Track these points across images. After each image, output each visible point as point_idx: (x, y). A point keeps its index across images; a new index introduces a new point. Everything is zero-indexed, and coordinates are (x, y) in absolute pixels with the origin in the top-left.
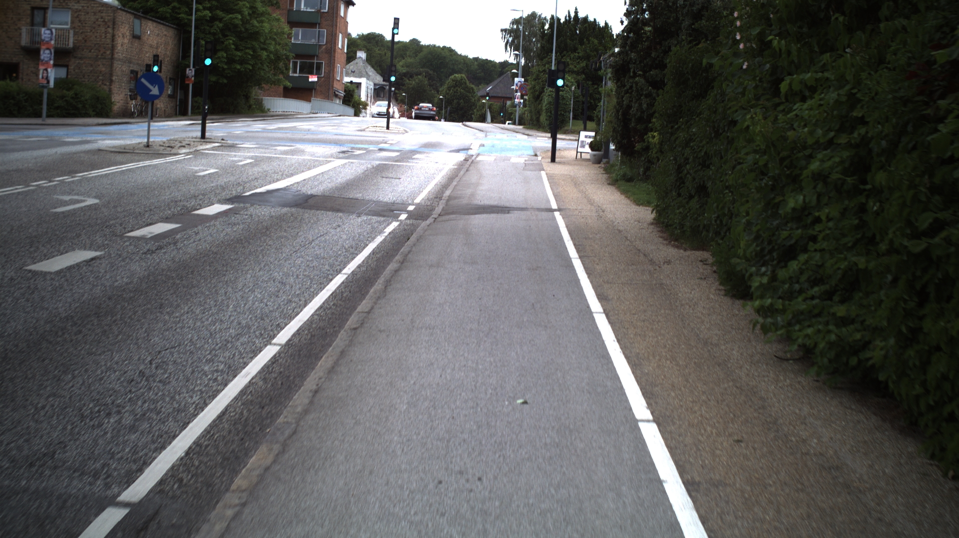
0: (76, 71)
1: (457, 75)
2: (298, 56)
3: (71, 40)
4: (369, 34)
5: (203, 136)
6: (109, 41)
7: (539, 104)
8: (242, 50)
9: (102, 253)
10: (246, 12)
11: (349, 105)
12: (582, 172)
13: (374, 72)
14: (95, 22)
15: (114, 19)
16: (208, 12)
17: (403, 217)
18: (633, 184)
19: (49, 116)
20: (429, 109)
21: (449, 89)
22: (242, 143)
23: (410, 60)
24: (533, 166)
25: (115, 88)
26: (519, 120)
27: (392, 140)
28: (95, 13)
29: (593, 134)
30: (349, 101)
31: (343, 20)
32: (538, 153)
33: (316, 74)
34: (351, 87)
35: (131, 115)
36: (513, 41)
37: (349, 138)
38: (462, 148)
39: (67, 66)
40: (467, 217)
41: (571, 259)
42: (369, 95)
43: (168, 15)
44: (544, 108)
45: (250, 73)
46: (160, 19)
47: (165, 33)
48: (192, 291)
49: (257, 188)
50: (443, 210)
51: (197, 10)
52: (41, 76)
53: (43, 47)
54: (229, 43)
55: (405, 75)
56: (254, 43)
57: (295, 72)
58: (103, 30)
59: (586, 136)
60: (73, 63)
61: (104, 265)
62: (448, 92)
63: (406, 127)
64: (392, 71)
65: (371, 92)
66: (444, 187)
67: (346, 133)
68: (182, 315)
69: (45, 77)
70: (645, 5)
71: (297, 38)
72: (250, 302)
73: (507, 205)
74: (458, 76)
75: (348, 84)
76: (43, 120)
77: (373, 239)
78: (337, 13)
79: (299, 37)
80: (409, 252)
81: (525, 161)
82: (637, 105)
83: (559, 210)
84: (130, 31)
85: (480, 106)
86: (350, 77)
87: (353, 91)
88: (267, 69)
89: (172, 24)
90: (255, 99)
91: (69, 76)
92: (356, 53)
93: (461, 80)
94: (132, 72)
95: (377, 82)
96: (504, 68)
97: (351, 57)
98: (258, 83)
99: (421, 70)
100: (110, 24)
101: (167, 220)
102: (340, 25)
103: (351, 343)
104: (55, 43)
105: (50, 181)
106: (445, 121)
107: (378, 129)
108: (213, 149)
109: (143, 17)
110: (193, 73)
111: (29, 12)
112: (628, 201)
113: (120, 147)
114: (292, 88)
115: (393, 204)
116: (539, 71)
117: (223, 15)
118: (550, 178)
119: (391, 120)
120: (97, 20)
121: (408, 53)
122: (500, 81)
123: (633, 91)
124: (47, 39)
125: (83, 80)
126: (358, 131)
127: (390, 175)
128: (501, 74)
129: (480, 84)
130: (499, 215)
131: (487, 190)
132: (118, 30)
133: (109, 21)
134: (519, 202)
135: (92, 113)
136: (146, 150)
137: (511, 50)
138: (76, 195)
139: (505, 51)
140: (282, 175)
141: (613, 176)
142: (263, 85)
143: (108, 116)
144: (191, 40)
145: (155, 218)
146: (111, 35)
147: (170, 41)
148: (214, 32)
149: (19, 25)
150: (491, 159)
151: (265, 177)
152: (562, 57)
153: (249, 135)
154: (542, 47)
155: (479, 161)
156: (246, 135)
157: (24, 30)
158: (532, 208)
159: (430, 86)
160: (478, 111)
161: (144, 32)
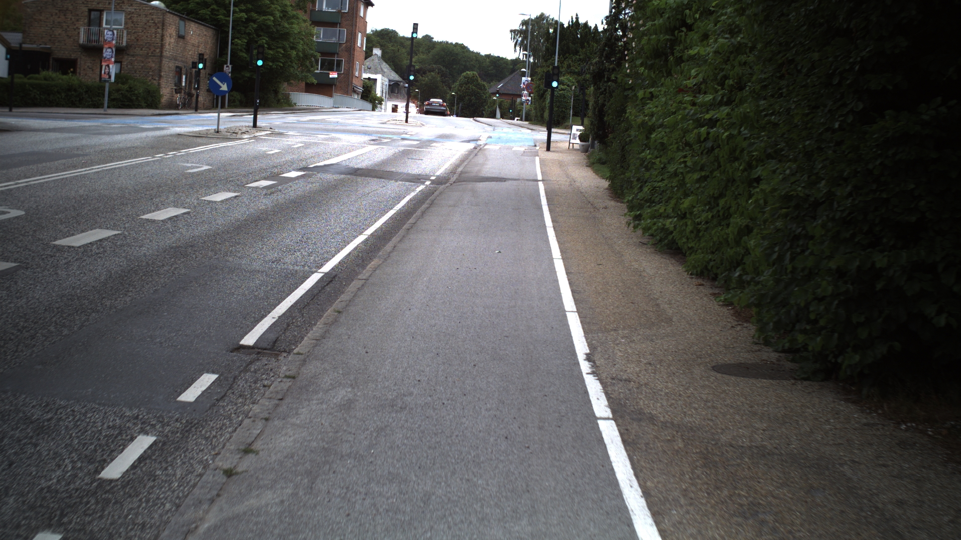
0: (129, 66)
1: (469, 72)
2: (321, 54)
3: (125, 39)
5: (255, 125)
6: (158, 40)
7: (543, 101)
8: (274, 49)
9: (239, 194)
10: (278, 14)
11: (367, 101)
13: (390, 68)
14: (146, 24)
15: (163, 21)
16: (244, 14)
17: (428, 183)
19: (109, 107)
20: (440, 104)
21: (461, 85)
22: (286, 131)
23: (422, 56)
24: (532, 153)
25: (163, 82)
26: (525, 116)
27: (411, 132)
28: (146, 16)
29: (582, 128)
30: (367, 97)
31: (362, 20)
32: (537, 144)
33: (337, 71)
34: (369, 83)
35: (176, 107)
36: (522, 41)
37: (374, 129)
38: (472, 139)
39: (121, 62)
41: (542, 205)
42: (384, 91)
43: (208, 17)
44: (546, 106)
45: (281, 70)
46: (200, 20)
47: (205, 33)
48: (306, 213)
49: (316, 163)
50: (457, 179)
51: (234, 12)
52: (103, 72)
53: (106, 46)
54: (263, 43)
55: (419, 71)
56: (285, 43)
57: (317, 69)
58: (153, 30)
59: (577, 129)
60: (126, 60)
61: (245, 199)
62: (460, 88)
64: (411, 71)
65: (386, 89)
66: (457, 166)
67: (371, 125)
68: (307, 222)
69: (107, 73)
71: (318, 37)
72: (343, 219)
73: (505, 177)
75: (366, 81)
76: (105, 111)
77: (409, 194)
78: (357, 14)
79: (320, 35)
80: (435, 200)
81: (525, 149)
83: (543, 180)
84: (176, 31)
85: (491, 103)
86: (367, 73)
87: (371, 87)
88: (296, 67)
89: (211, 24)
90: (283, 94)
91: (122, 72)
92: (372, 51)
93: (473, 77)
94: (177, 67)
95: (392, 78)
96: (516, 65)
97: (368, 54)
98: (287, 79)
99: (434, 66)
100: (160, 25)
101: (265, 179)
102: (359, 24)
104: (117, 43)
106: (457, 116)
107: (398, 122)
108: (267, 135)
109: (186, 19)
110: (230, 70)
111: (86, 14)
112: (597, 177)
113: (196, 132)
115: (419, 175)
116: (543, 71)
117: (257, 17)
118: (542, 162)
119: (410, 115)
120: (148, 21)
121: (421, 49)
122: (511, 79)
124: (109, 40)
125: (135, 75)
126: (381, 123)
127: (414, 157)
128: (513, 71)
129: (492, 81)
130: (498, 183)
131: (490, 168)
132: (167, 31)
133: (158, 22)
134: (514, 176)
135: (144, 104)
136: (218, 135)
137: (520, 50)
138: (192, 163)
139: (515, 51)
140: (331, 155)
141: (592, 160)
142: (292, 81)
143: (157, 108)
144: (228, 39)
145: (257, 178)
146: (161, 35)
147: (209, 41)
148: (249, 33)
149: (77, 26)
150: (497, 147)
151: (318, 155)
152: (565, 59)
153: (289, 125)
154: (547, 49)
155: (486, 149)
156: (286, 125)
157: (82, 30)
158: (523, 179)
159: (443, 82)
160: (488, 107)
161: (188, 32)
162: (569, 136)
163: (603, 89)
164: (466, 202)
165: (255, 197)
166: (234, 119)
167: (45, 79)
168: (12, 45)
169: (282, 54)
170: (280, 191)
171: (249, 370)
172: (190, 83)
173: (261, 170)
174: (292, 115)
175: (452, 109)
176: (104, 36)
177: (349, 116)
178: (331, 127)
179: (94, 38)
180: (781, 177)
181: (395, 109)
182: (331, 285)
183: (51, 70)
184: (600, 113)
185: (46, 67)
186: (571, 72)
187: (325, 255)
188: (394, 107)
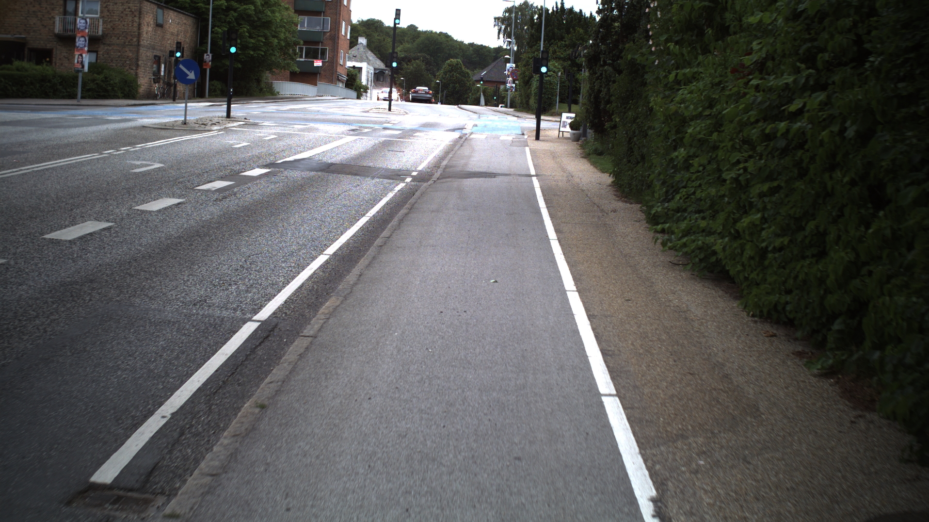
0: (105, 56)
1: (452, 60)
2: (306, 43)
3: (100, 29)
4: (368, 20)
5: (228, 115)
6: (135, 29)
7: (529, 88)
8: (255, 38)
9: (184, 200)
11: (352, 89)
12: (561, 147)
13: (374, 56)
14: (122, 12)
15: (140, 9)
16: (224, 2)
17: (409, 180)
18: (602, 157)
19: (82, 98)
20: (425, 92)
21: (445, 73)
22: (262, 122)
23: (407, 45)
24: (520, 142)
25: (141, 71)
26: (510, 103)
27: (394, 120)
28: (123, 4)
29: (573, 115)
30: (352, 85)
31: (346, 9)
32: (525, 133)
33: (321, 59)
34: (354, 72)
35: (155, 97)
36: (506, 29)
37: (355, 118)
38: (457, 127)
39: (97, 52)
40: (460, 180)
41: (540, 208)
42: (370, 79)
43: (187, 5)
44: (533, 92)
45: (263, 59)
46: (180, 8)
47: (185, 21)
48: (259, 224)
49: (286, 157)
50: (441, 175)
52: (76, 61)
53: (79, 35)
54: (244, 31)
55: (403, 59)
56: (266, 31)
57: (301, 57)
58: (130, 19)
59: (567, 117)
60: (102, 49)
61: (189, 208)
62: (444, 76)
63: (406, 109)
64: (394, 57)
65: (371, 77)
66: (442, 158)
67: (352, 114)
68: (257, 237)
69: (80, 62)
70: (614, 4)
71: (302, 25)
72: (302, 232)
73: (494, 171)
74: (454, 61)
75: (351, 69)
76: (79, 102)
77: (386, 194)
78: (341, 2)
79: (304, 24)
80: (415, 203)
81: (513, 139)
82: (606, 90)
83: (536, 175)
84: (154, 20)
85: (475, 90)
86: (352, 61)
87: (356, 75)
88: (278, 55)
89: (190, 13)
90: (265, 82)
91: (98, 61)
92: (358, 41)
93: (457, 64)
94: (155, 56)
95: (377, 67)
96: (498, 53)
97: (353, 43)
98: (269, 68)
99: (419, 54)
100: (137, 14)
101: (222, 178)
102: (343, 13)
103: (379, 253)
105: (118, 151)
106: (442, 103)
107: (381, 111)
108: (239, 126)
109: (165, 7)
110: (210, 58)
111: (62, 2)
112: (596, 170)
113: (161, 124)
114: (300, 72)
115: (400, 170)
116: (529, 57)
117: (238, 6)
118: (533, 152)
119: (393, 102)
120: (125, 10)
121: (406, 39)
122: (494, 67)
123: (602, 78)
124: (82, 28)
125: (111, 64)
126: (363, 112)
127: (395, 149)
128: (496, 58)
129: (475, 68)
130: (487, 179)
131: (478, 161)
132: (144, 19)
133: (135, 11)
134: (504, 170)
135: (120, 95)
136: (185, 127)
137: (504, 37)
138: (144, 160)
139: (499, 38)
140: (304, 148)
141: (587, 150)
142: (274, 70)
143: (134, 98)
144: (208, 28)
145: (213, 177)
146: (137, 23)
147: (189, 29)
148: (229, 21)
149: (52, 15)
150: (483, 137)
151: (291, 150)
152: (550, 45)
153: (267, 115)
154: (532, 35)
155: (472, 139)
156: (265, 114)
157: (57, 19)
159: (427, 70)
160: (473, 95)
161: (166, 21)
162: (559, 124)
163: (599, 74)
164: (452, 206)
165: (201, 205)
166: (211, 109)
167: (18, 70)
169: (263, 42)
170: (235, 195)
172: (170, 72)
173: (221, 168)
174: (274, 104)
175: (436, 97)
176: (77, 25)
177: (332, 104)
178: (311, 117)
183: (26, 60)
184: (596, 100)
185: (20, 58)
186: (556, 58)
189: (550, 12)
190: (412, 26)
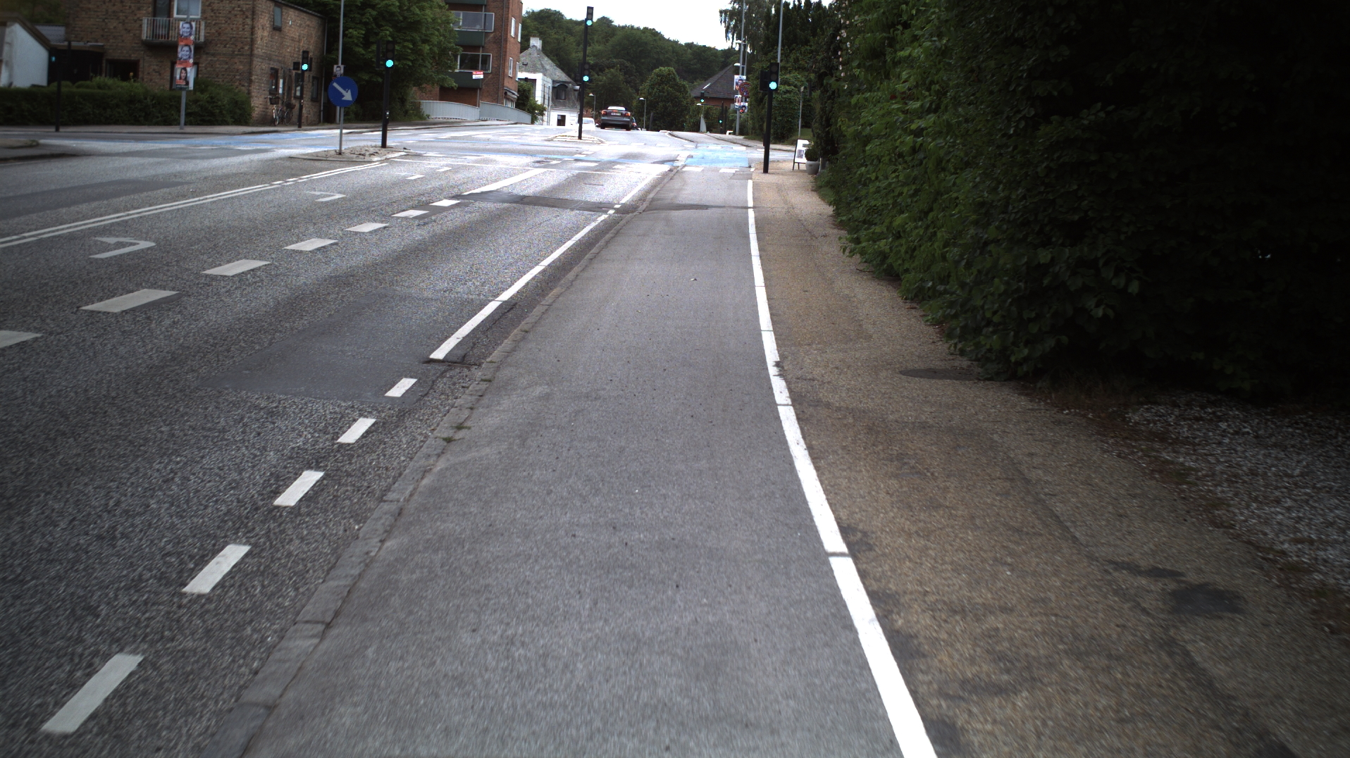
0: (208, 69)
1: (662, 68)
2: (461, 48)
3: (204, 33)
4: (542, 11)
5: (384, 145)
6: (247, 34)
7: (761, 108)
8: (400, 43)
11: (524, 110)
12: (795, 182)
13: (553, 64)
14: (230, 12)
15: (253, 8)
17: (611, 212)
19: (185, 124)
20: (622, 114)
21: (652, 87)
22: (423, 152)
23: (598, 47)
24: (744, 175)
25: (255, 90)
26: (740, 129)
27: (588, 151)
28: (230, 1)
29: (811, 141)
30: (524, 105)
32: (753, 165)
33: (482, 70)
34: (526, 86)
35: (272, 122)
36: (735, 26)
37: (538, 148)
38: (666, 159)
42: (547, 97)
45: (410, 71)
46: (302, 5)
47: (308, 23)
48: (470, 244)
49: (471, 189)
50: (647, 207)
52: (178, 77)
53: (182, 43)
54: (386, 35)
55: (593, 67)
56: (414, 34)
57: (455, 67)
58: (240, 20)
59: (802, 145)
60: (205, 61)
61: (396, 231)
62: (650, 91)
64: (585, 69)
65: (549, 92)
66: (648, 192)
67: (533, 143)
68: (473, 253)
69: (183, 78)
71: (457, 24)
72: (514, 250)
73: (707, 204)
74: (664, 69)
75: (523, 82)
76: (181, 129)
77: (589, 224)
79: (460, 21)
81: (737, 171)
84: (270, 21)
85: (693, 111)
86: (523, 71)
87: (529, 90)
88: (429, 67)
89: (315, 11)
90: (412, 103)
91: (200, 76)
92: (529, 42)
93: (669, 74)
94: (272, 69)
95: (556, 78)
96: (727, 57)
97: (525, 46)
98: (418, 83)
99: (614, 60)
100: (249, 14)
101: (413, 208)
102: (513, 6)
104: (195, 38)
105: (286, 182)
106: (648, 129)
107: (568, 139)
109: (284, 5)
110: (342, 71)
113: (311, 154)
115: (601, 203)
119: (584, 129)
120: (234, 8)
121: (596, 37)
122: (720, 77)
124: (185, 34)
125: (217, 80)
127: (593, 182)
128: (724, 65)
129: (695, 79)
131: (689, 194)
132: (258, 20)
133: (247, 10)
134: (719, 202)
135: (230, 120)
136: (340, 158)
137: (733, 38)
138: (321, 191)
139: (726, 36)
140: (487, 180)
141: (819, 183)
142: (423, 86)
143: (246, 124)
144: (339, 30)
145: (404, 207)
146: (250, 26)
147: (314, 33)
148: (366, 21)
149: (138, 16)
150: (699, 169)
151: (471, 181)
152: (791, 51)
153: (426, 144)
154: (767, 38)
155: (685, 171)
156: (423, 144)
157: (145, 21)
158: (730, 207)
159: (627, 82)
160: (691, 117)
161: (286, 23)
162: (793, 154)
164: (658, 232)
165: (407, 228)
167: (99, 87)
168: (52, 43)
169: (411, 49)
170: (435, 221)
171: (445, 377)
172: (290, 89)
173: (407, 199)
175: (640, 120)
176: (179, 30)
177: (502, 130)
178: (481, 146)
179: (162, 32)
180: (971, 184)
181: (561, 121)
182: (512, 311)
183: (104, 75)
185: (98, 72)
186: (799, 68)
187: (500, 285)
188: (560, 118)
189: (791, 7)
190: (604, 18)
